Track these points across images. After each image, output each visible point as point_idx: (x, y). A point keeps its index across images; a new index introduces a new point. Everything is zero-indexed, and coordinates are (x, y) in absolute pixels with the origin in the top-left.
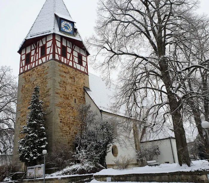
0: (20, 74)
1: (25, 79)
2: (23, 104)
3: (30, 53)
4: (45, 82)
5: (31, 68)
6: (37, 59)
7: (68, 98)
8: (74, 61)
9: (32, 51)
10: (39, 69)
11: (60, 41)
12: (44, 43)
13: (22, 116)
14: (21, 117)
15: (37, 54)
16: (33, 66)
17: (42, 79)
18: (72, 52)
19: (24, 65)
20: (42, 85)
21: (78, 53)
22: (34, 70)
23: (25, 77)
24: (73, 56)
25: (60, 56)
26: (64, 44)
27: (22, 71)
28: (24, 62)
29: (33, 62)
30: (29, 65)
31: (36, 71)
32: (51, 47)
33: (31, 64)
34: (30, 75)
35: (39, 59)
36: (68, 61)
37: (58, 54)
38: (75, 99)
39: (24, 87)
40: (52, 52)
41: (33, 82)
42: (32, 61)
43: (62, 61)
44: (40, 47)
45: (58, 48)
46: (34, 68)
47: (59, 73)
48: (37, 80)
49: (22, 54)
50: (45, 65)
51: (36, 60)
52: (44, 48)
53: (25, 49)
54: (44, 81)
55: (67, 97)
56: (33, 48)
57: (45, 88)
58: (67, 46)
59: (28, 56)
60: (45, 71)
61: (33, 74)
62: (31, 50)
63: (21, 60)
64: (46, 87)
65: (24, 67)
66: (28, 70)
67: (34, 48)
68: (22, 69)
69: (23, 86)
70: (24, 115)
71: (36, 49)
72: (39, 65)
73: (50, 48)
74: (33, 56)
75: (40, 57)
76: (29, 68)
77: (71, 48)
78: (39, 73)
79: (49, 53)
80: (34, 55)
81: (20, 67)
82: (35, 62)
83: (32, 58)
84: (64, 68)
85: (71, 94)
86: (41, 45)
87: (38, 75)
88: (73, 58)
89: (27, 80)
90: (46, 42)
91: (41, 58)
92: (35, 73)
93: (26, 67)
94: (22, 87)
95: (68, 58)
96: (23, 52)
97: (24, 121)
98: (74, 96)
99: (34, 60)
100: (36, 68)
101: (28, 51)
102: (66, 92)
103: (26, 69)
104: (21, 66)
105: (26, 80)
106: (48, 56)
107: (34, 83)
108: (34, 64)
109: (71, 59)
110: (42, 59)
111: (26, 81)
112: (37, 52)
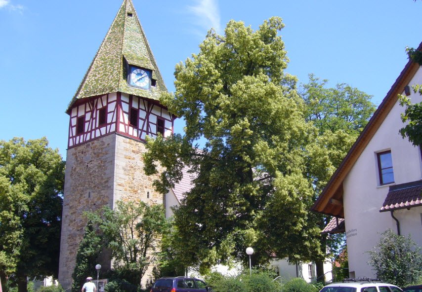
0: (69, 148)
1: (76, 157)
2: (72, 196)
3: (83, 117)
4: (104, 166)
5: (85, 142)
6: (94, 128)
7: (136, 192)
8: (150, 131)
9: (87, 114)
10: (95, 144)
11: (128, 102)
12: (105, 104)
13: (72, 214)
14: (69, 214)
15: (94, 121)
16: (88, 138)
17: (100, 162)
18: (147, 117)
19: (74, 135)
20: (99, 171)
21: (158, 116)
22: (89, 145)
23: (75, 154)
24: (148, 122)
25: (127, 127)
26: (135, 105)
27: (71, 144)
28: (74, 129)
29: (88, 132)
30: (82, 136)
31: (91, 148)
32: (114, 112)
33: (85, 135)
34: (82, 153)
35: (96, 128)
36: (140, 132)
37: (124, 123)
38: (148, 193)
39: (75, 170)
40: (114, 120)
41: (87, 164)
42: (86, 131)
43: (130, 133)
44: (98, 110)
45: (124, 114)
46: (89, 141)
47: (124, 153)
48: (93, 162)
49: (72, 116)
50: (104, 139)
51: (92, 130)
52: (104, 112)
53: (76, 108)
54: (102, 165)
55: (136, 189)
56: (88, 109)
57: (103, 176)
58: (139, 108)
59: (81, 122)
60: (104, 150)
61: (88, 151)
62: (86, 112)
63: (71, 126)
64: (105, 174)
65: (74, 138)
66: (80, 144)
67: (90, 110)
68: (71, 140)
69: (72, 167)
70: (74, 213)
71: (92, 112)
72: (96, 138)
73: (112, 113)
74: (88, 123)
75: (97, 126)
76: (81, 141)
77: (145, 110)
78: (95, 151)
79: (110, 122)
80: (89, 121)
81: (69, 138)
82: (91, 132)
83: (87, 125)
84: (132, 144)
85: (142, 186)
86: (100, 106)
87: (95, 154)
88: (148, 126)
89: (79, 159)
90: (108, 103)
91: (99, 128)
92: (91, 151)
93: (78, 137)
94: (72, 169)
95: (140, 127)
96: (74, 114)
97: (75, 220)
98: (146, 187)
99: (89, 130)
100: (92, 142)
101: (81, 114)
102: (134, 182)
103: (77, 143)
104: (71, 136)
105: (77, 159)
106: (108, 126)
107: (89, 166)
108: (89, 134)
109: (145, 129)
110: (101, 129)
111: (77, 161)
112: (94, 117)
